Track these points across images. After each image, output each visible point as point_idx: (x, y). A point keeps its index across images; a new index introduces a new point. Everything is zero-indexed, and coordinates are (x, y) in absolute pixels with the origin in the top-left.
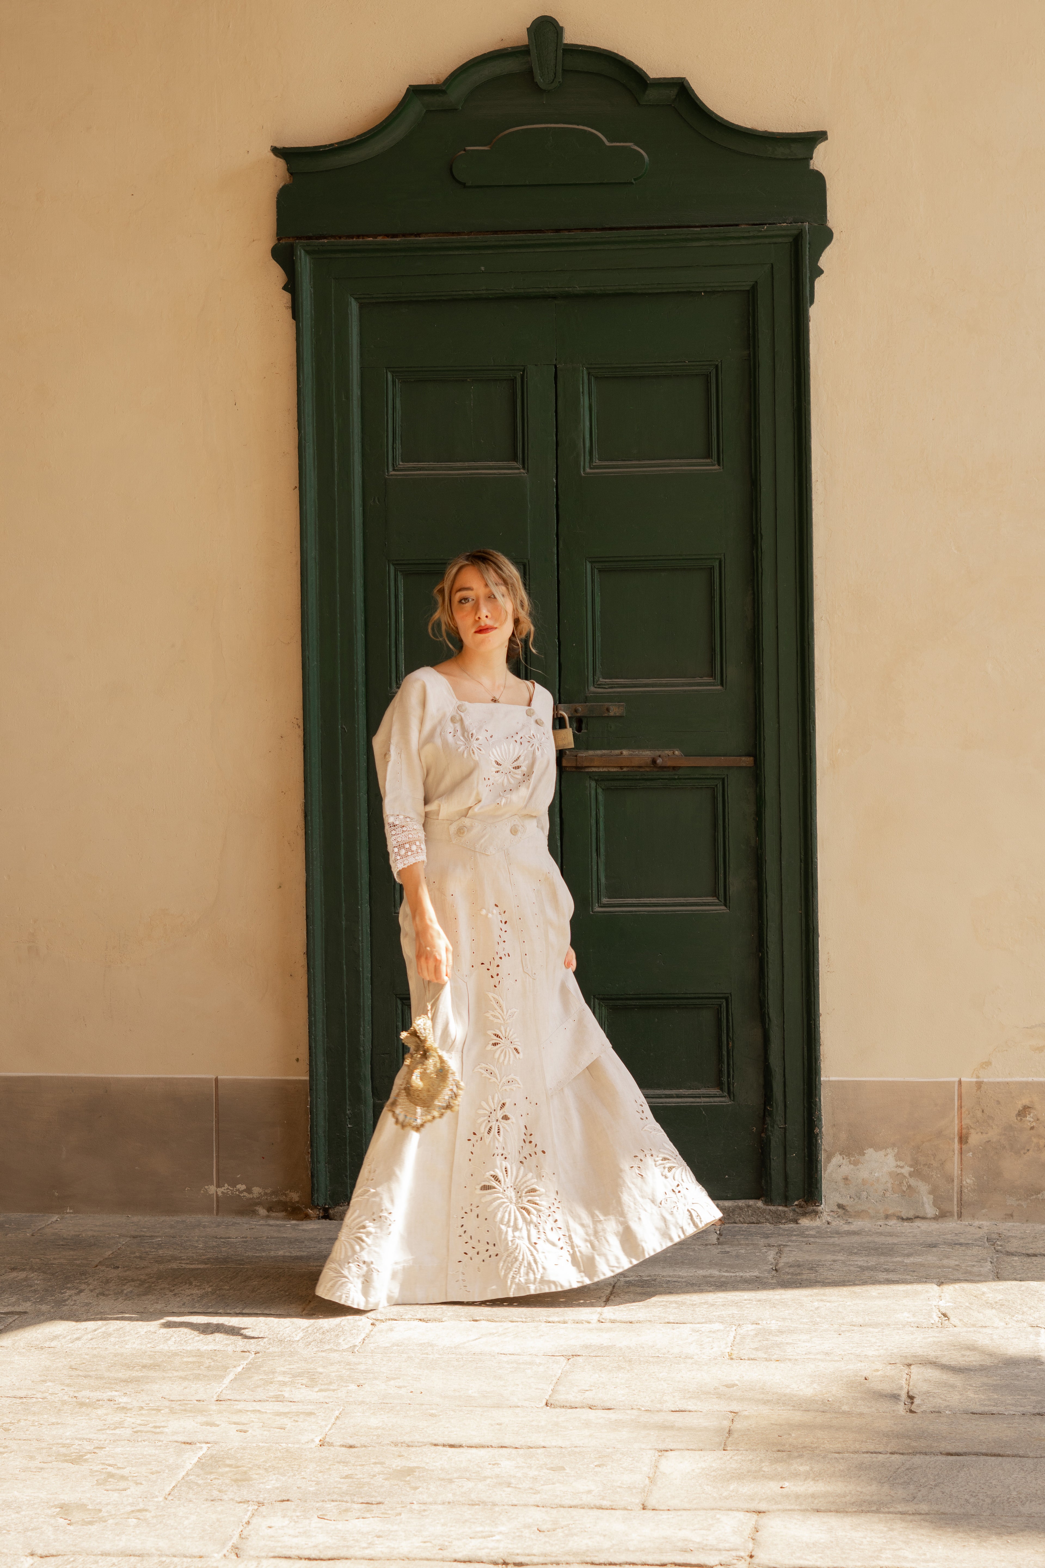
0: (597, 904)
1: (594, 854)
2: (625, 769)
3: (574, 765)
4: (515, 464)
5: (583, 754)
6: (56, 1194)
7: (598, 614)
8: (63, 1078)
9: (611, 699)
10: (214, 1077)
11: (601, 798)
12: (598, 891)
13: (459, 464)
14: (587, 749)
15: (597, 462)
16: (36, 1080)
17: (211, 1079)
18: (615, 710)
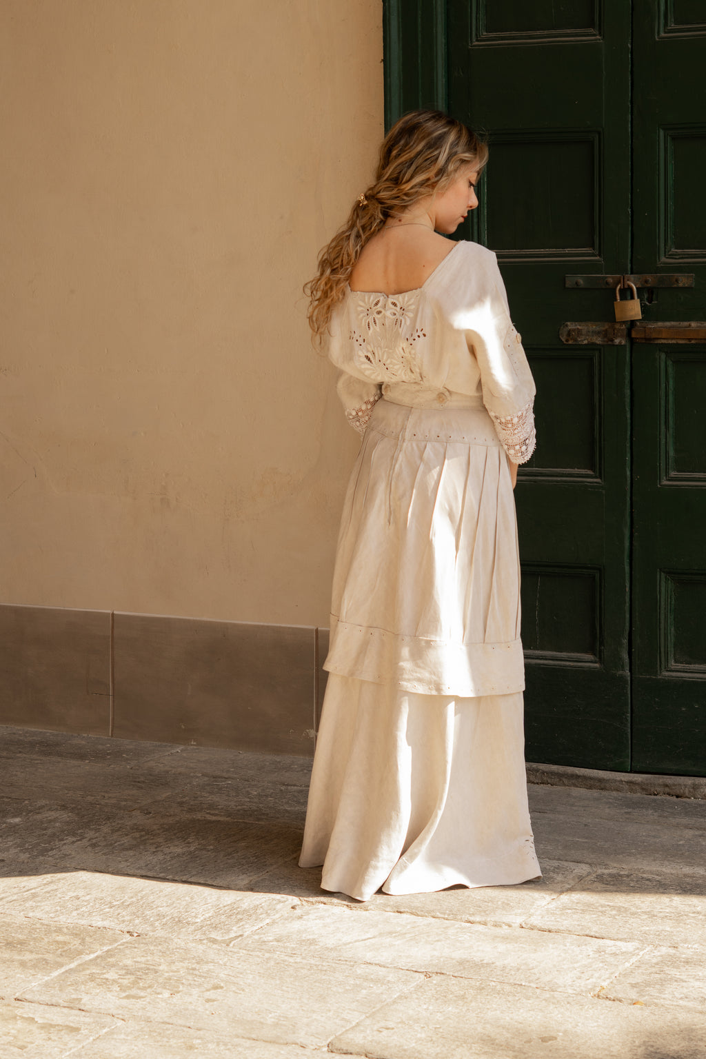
0: (665, 478)
1: (663, 427)
2: (693, 342)
3: (643, 336)
4: (591, 30)
5: (652, 325)
6: (183, 727)
7: (670, 182)
8: (189, 621)
9: (680, 269)
10: (315, 628)
11: (670, 369)
12: (667, 464)
13: (538, 33)
14: (657, 320)
15: (673, 26)
16: (167, 622)
17: (313, 630)
18: (684, 281)
